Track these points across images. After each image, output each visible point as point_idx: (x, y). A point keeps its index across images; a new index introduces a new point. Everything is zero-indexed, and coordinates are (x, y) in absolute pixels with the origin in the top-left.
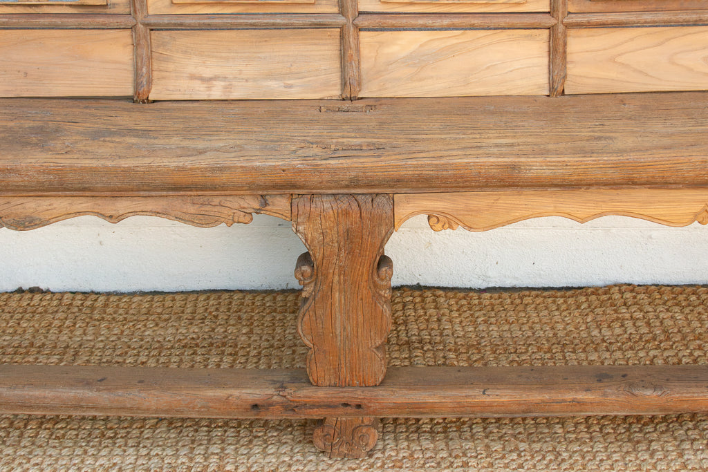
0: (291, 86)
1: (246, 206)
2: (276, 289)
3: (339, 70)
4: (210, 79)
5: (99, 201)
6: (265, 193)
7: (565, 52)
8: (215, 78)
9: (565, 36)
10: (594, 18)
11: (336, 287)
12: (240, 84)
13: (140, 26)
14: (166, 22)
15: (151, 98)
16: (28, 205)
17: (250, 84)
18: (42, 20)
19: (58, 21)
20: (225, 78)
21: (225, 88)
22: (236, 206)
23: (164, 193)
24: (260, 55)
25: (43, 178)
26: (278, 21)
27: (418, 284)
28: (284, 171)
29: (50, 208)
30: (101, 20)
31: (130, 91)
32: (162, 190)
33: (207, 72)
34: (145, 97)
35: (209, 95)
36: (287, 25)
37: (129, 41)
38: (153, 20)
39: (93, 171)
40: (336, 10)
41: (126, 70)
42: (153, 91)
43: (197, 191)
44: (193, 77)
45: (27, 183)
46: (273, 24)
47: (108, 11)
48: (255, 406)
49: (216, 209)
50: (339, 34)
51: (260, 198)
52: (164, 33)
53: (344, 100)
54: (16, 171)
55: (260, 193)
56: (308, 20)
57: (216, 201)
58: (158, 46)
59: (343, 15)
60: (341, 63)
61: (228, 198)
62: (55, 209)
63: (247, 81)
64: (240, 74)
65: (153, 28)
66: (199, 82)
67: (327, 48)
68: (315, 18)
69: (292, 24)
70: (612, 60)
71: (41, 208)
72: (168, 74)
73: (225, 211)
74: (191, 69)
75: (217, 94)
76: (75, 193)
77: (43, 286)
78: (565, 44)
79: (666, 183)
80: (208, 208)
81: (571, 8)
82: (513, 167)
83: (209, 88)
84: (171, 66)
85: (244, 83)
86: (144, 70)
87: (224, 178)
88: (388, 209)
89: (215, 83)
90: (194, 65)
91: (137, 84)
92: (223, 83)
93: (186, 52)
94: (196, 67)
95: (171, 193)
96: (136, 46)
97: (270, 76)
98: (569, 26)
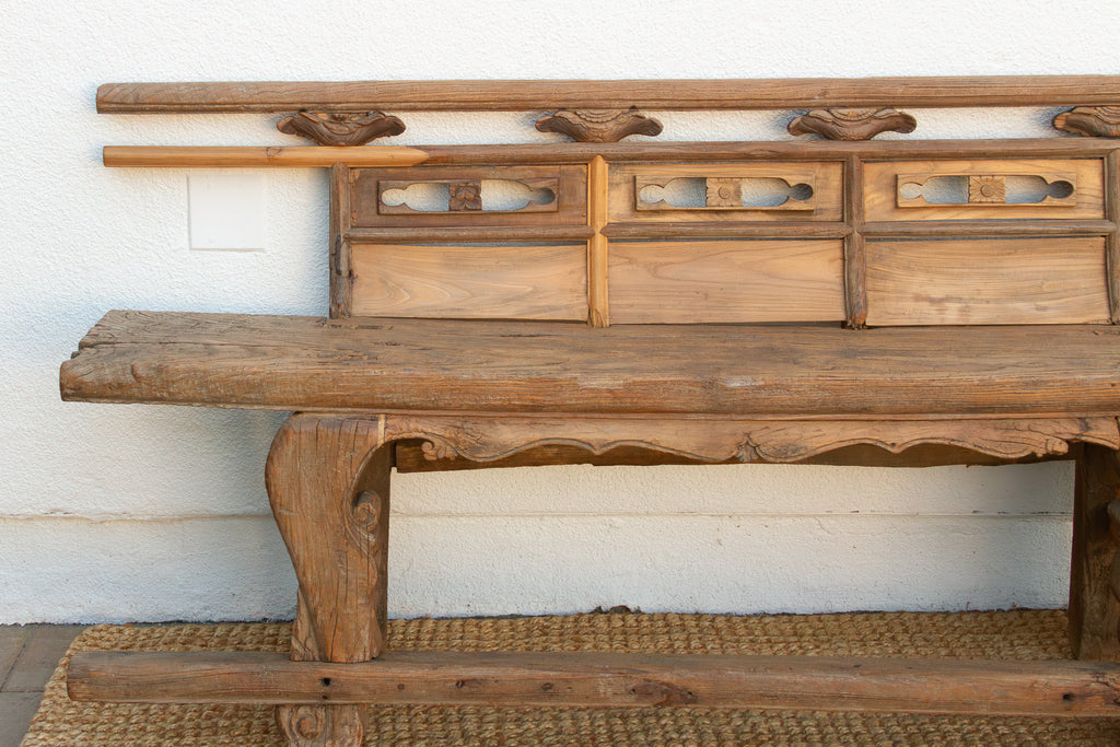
0: (1045, 309)
1: (1062, 430)
3: (1104, 288)
4: (941, 300)
5: (877, 426)
6: (1084, 415)
8: (948, 299)
12: (981, 306)
13: (856, 235)
14: (890, 230)
15: (869, 323)
16: (791, 431)
17: (989, 305)
18: (735, 229)
19: (756, 230)
20: (961, 299)
21: (961, 310)
22: (1049, 430)
23: (958, 416)
24: (1004, 271)
25: (815, 396)
26: (1031, 228)
28: (1113, 385)
29: (816, 434)
30: (808, 228)
31: (841, 316)
32: (958, 411)
33: (937, 293)
34: (862, 322)
35: (943, 319)
36: (1040, 232)
37: (838, 254)
38: (873, 229)
40: (1099, 214)
41: (833, 290)
42: (870, 315)
43: (1000, 412)
44: (918, 298)
45: (795, 403)
46: (1024, 232)
47: (813, 218)
48: (1067, 697)
49: (1022, 435)
50: (1103, 244)
51: (1078, 422)
52: (882, 244)
53: (1114, 324)
55: (1078, 415)
56: (1066, 228)
57: (1024, 424)
58: (874, 260)
59: (1111, 220)
60: (1107, 280)
61: (1038, 422)
62: (824, 435)
63: (988, 302)
64: (979, 294)
65: (871, 236)
66: (928, 304)
67: (1086, 261)
68: (1078, 224)
69: (1048, 232)
71: (807, 434)
72: (886, 294)
73: (1036, 436)
74: (915, 289)
75: (952, 315)
76: (848, 416)
77: (632, 606)
80: (1014, 434)
83: (941, 311)
84: (890, 285)
85: (985, 305)
86: (860, 289)
87: (1038, 395)
89: (947, 304)
90: (918, 283)
91: (849, 306)
92: (958, 305)
93: (908, 268)
94: (921, 287)
95: (968, 416)
96: (845, 260)
97: (1016, 296)
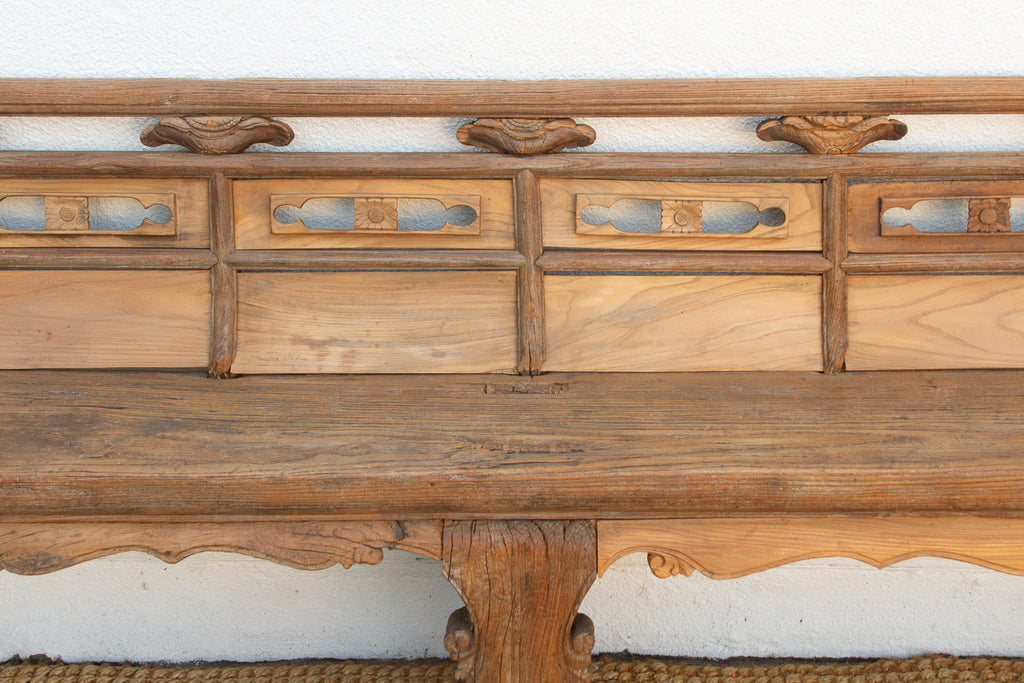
0: (442, 355)
1: (374, 537)
2: (408, 657)
3: (514, 331)
4: (323, 343)
5: (151, 530)
6: (402, 517)
7: (845, 309)
8: (331, 341)
9: (845, 286)
10: (886, 261)
11: (507, 663)
12: (368, 350)
13: (223, 266)
14: (261, 260)
15: (235, 370)
16: (42, 536)
17: (380, 350)
18: (78, 258)
19: (102, 258)
20: (346, 341)
21: (345, 356)
22: (358, 537)
23: (250, 518)
24: (397, 308)
25: (68, 495)
26: (426, 260)
27: (626, 651)
28: (432, 484)
29: (75, 539)
30: (164, 257)
31: (202, 360)
32: (249, 512)
33: (318, 333)
34: (226, 369)
35: (321, 367)
36: (439, 265)
37: (206, 286)
38: (242, 258)
39: (144, 484)
40: (510, 244)
41: (199, 329)
42: (237, 360)
43: (300, 514)
44: (297, 340)
45: (43, 503)
46: (419, 264)
47: (177, 244)
49: (325, 542)
50: (514, 279)
51: (394, 525)
52: (258, 276)
53: (520, 374)
54: (28, 485)
55: (396, 517)
56: (468, 259)
57: (329, 529)
58: (248, 294)
59: (521, 253)
60: (517, 320)
61: (347, 526)
62: (83, 541)
63: (377, 346)
64: (368, 335)
65: (242, 269)
66: (307, 347)
67: (496, 298)
68: (480, 256)
69: (446, 265)
70: (914, 321)
71: (62, 540)
72: (260, 335)
73: (342, 544)
74: (295, 329)
75: (332, 363)
76: (115, 518)
78: (845, 298)
79: (1005, 509)
80: (314, 540)
81: (853, 246)
82: (776, 482)
83: (321, 356)
84: (266, 324)
85: (373, 350)
86: (226, 329)
87: (341, 495)
88: (588, 544)
89: (330, 348)
90: (299, 322)
91: (214, 350)
92: (342, 350)
93: (287, 304)
94: (302, 326)
95: (261, 517)
96: (215, 294)
97: (412, 339)
98: (849, 272)
